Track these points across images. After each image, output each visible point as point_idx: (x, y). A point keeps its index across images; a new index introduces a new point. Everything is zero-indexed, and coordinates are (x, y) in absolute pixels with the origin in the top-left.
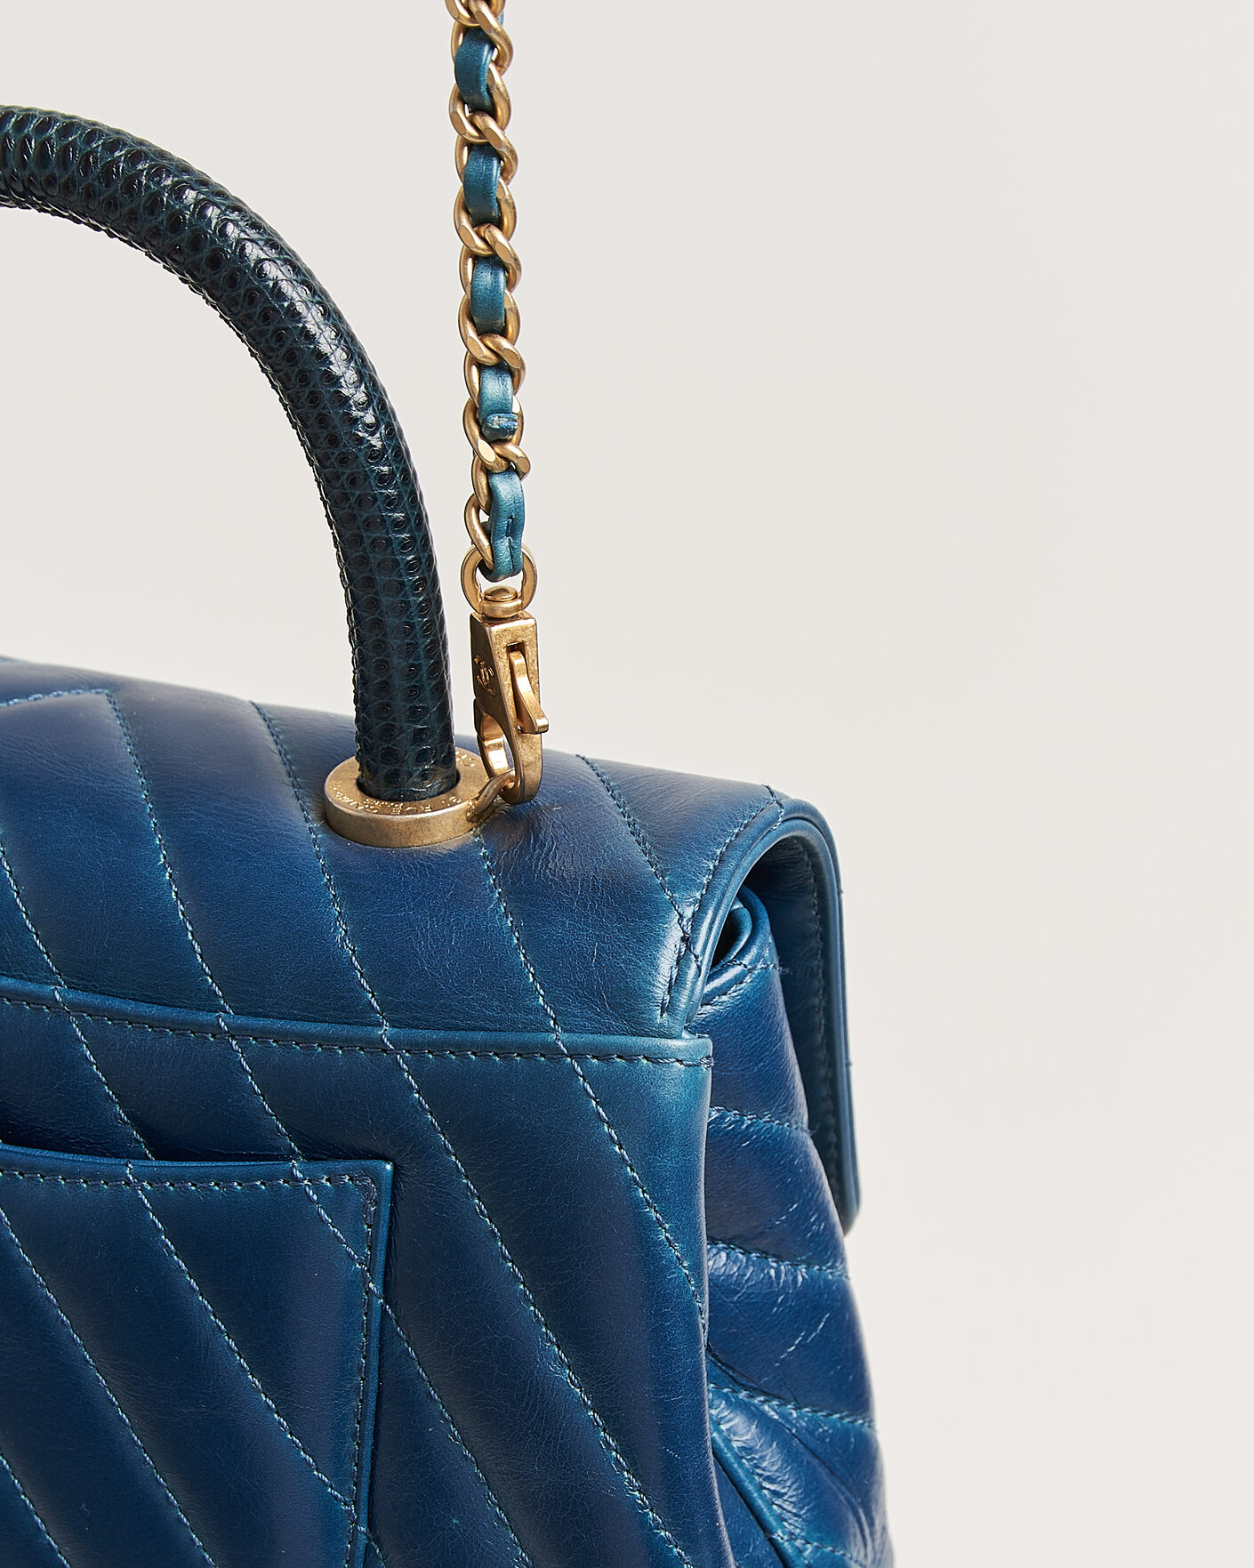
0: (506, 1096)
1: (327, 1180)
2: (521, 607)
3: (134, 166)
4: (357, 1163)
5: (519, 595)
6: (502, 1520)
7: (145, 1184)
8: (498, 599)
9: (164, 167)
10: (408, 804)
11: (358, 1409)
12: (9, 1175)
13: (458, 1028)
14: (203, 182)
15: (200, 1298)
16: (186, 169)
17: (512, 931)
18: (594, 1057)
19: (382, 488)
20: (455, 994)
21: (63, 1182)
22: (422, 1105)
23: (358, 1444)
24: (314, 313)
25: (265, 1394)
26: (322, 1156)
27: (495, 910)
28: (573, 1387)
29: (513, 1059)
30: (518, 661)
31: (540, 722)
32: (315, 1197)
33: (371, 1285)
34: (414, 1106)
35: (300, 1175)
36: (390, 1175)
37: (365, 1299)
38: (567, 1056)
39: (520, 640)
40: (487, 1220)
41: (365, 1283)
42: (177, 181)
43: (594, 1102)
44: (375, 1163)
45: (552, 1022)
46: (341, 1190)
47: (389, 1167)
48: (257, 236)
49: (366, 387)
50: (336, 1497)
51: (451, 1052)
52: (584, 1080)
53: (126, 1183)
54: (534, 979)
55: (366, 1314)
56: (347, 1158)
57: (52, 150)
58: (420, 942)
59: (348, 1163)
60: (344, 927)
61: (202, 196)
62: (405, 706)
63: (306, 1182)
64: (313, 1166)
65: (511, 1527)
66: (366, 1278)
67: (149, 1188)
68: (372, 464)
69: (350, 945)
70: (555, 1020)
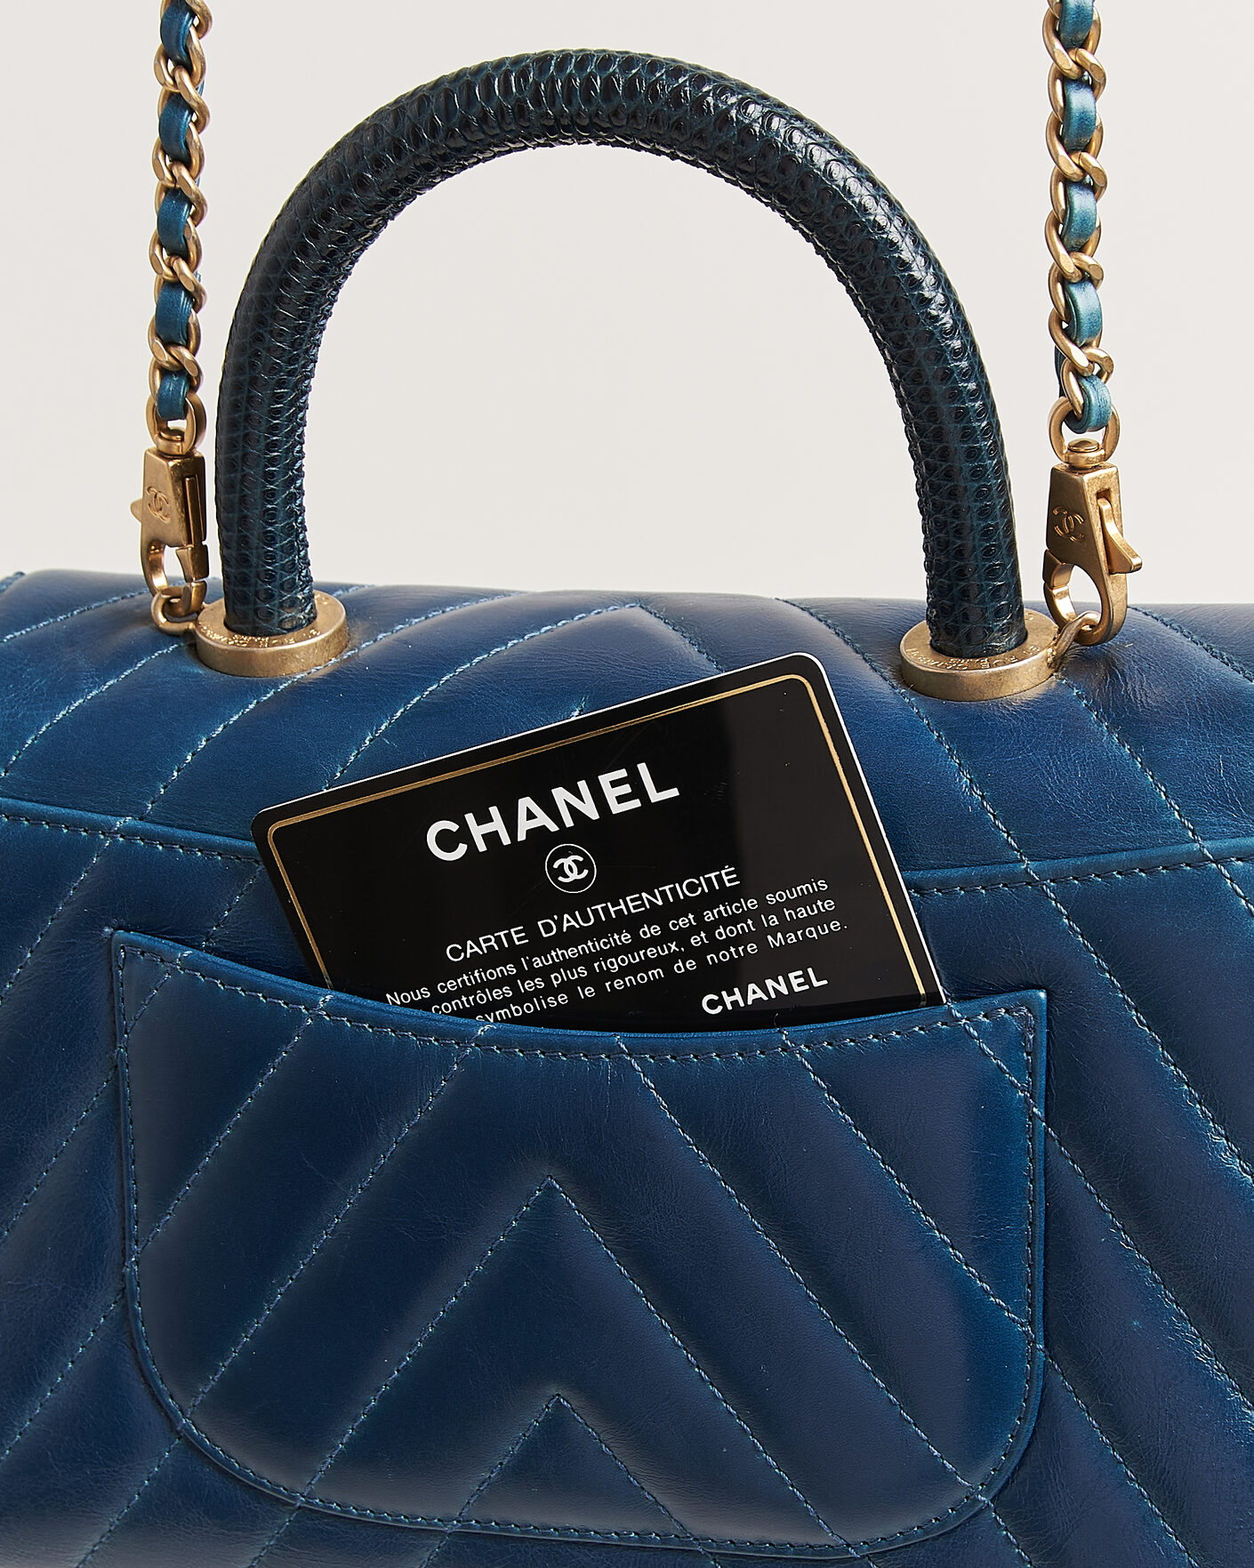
0: (1158, 907)
1: (984, 1016)
2: (1105, 458)
3: (700, 88)
4: (1012, 995)
5: (1101, 447)
6: (1181, 1315)
7: (802, 1047)
8: (1083, 450)
9: (727, 86)
10: (993, 658)
11: (1028, 1231)
12: (662, 1060)
13: (1098, 853)
14: (762, 98)
15: (868, 1148)
16: (745, 88)
17: (1133, 757)
18: (1238, 859)
19: (956, 361)
20: (1091, 821)
21: (718, 1059)
22: (1074, 929)
23: (1030, 1266)
24: (882, 205)
25: (938, 1230)
26: (972, 995)
27: (1110, 741)
28: (1245, 1175)
29: (1159, 872)
30: (1106, 507)
31: (1135, 561)
32: (976, 1034)
33: (1035, 1110)
34: (1064, 931)
35: (959, 1015)
36: (1045, 1002)
37: (1029, 1125)
38: (1212, 862)
39: (1106, 487)
40: (1146, 1029)
41: (1029, 1108)
42: (742, 98)
43: (1243, 902)
44: (1030, 992)
45: (1190, 834)
46: (1000, 1024)
47: (1042, 995)
48: (821, 140)
49: (934, 269)
50: (1013, 1320)
51: (1096, 875)
52: (1232, 881)
53: (783, 1050)
54: (1167, 797)
55: (1030, 1139)
56: (998, 993)
57: (619, 84)
58: (1047, 779)
59: (1003, 997)
60: (968, 776)
61: (766, 110)
62: (985, 565)
63: (964, 1021)
64: (967, 1005)
65: (1189, 1321)
66: (1029, 1104)
67: (807, 1050)
68: (947, 339)
69: (978, 792)
70: (1193, 831)
